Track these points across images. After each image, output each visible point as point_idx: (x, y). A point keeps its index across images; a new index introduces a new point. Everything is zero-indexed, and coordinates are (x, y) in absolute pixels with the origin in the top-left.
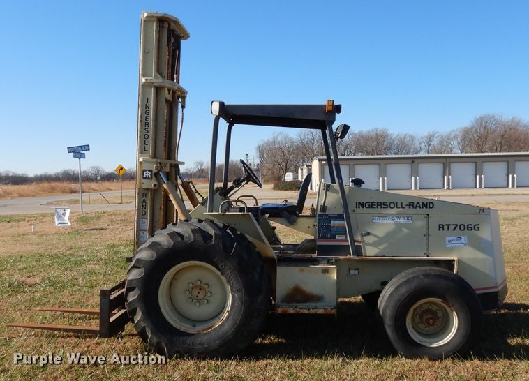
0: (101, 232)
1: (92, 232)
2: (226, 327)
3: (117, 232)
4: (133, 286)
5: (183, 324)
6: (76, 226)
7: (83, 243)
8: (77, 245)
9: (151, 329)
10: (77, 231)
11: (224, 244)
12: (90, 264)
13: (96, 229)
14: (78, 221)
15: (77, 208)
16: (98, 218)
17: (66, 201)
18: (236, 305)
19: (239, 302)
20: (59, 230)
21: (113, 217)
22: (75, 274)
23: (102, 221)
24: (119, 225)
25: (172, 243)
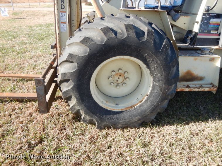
0: (24, 19)
1: (20, 19)
2: (145, 107)
3: (31, 20)
4: (66, 78)
5: (108, 104)
6: (12, 17)
7: (16, 25)
8: (13, 26)
9: (85, 112)
10: (13, 19)
11: (155, 41)
12: (21, 37)
13: (21, 18)
14: (12, 14)
15: (11, 9)
16: (21, 13)
17: (7, 6)
18: (156, 91)
19: (159, 89)
20: (5, 18)
21: (28, 13)
22: (14, 43)
23: (23, 14)
24: (31, 17)
25: (106, 39)
